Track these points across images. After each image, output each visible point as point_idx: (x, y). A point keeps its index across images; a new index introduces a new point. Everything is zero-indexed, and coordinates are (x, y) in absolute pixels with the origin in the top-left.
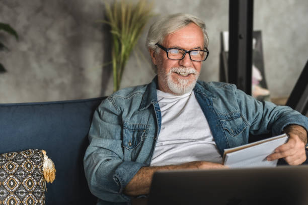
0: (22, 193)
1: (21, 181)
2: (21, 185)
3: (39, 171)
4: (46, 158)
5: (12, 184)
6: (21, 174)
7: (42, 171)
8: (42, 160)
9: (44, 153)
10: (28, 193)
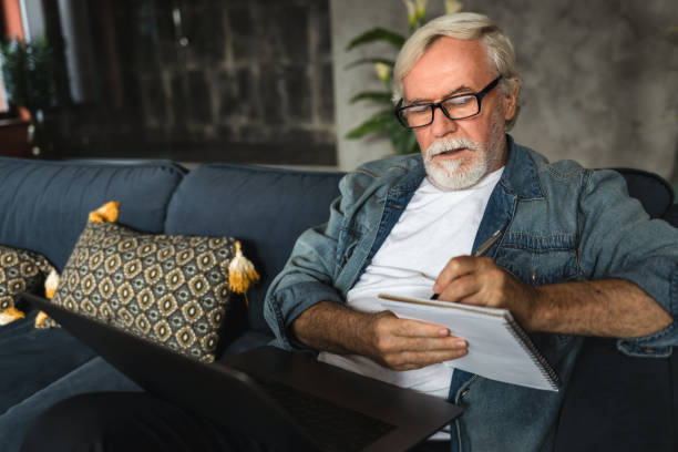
0: (183, 295)
1: (187, 278)
2: (185, 285)
3: (220, 272)
4: (239, 254)
5: (175, 279)
6: (191, 270)
7: (227, 271)
8: (231, 256)
9: (238, 245)
10: (192, 297)
